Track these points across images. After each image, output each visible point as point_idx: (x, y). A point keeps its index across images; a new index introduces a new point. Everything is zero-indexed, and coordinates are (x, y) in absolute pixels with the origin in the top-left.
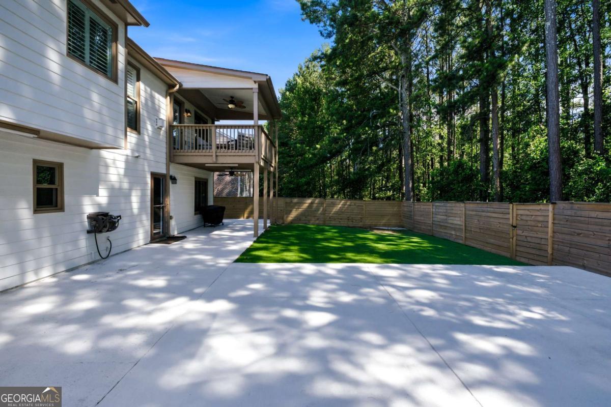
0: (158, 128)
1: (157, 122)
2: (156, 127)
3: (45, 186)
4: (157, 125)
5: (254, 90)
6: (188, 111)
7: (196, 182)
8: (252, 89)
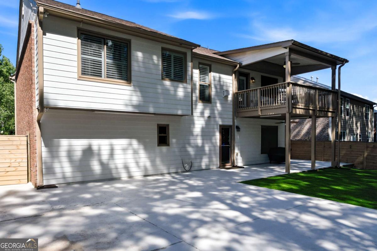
0: (225, 97)
1: (224, 93)
2: (223, 96)
3: (163, 135)
4: (224, 95)
5: (286, 55)
6: (253, 79)
7: (262, 129)
8: (284, 53)
